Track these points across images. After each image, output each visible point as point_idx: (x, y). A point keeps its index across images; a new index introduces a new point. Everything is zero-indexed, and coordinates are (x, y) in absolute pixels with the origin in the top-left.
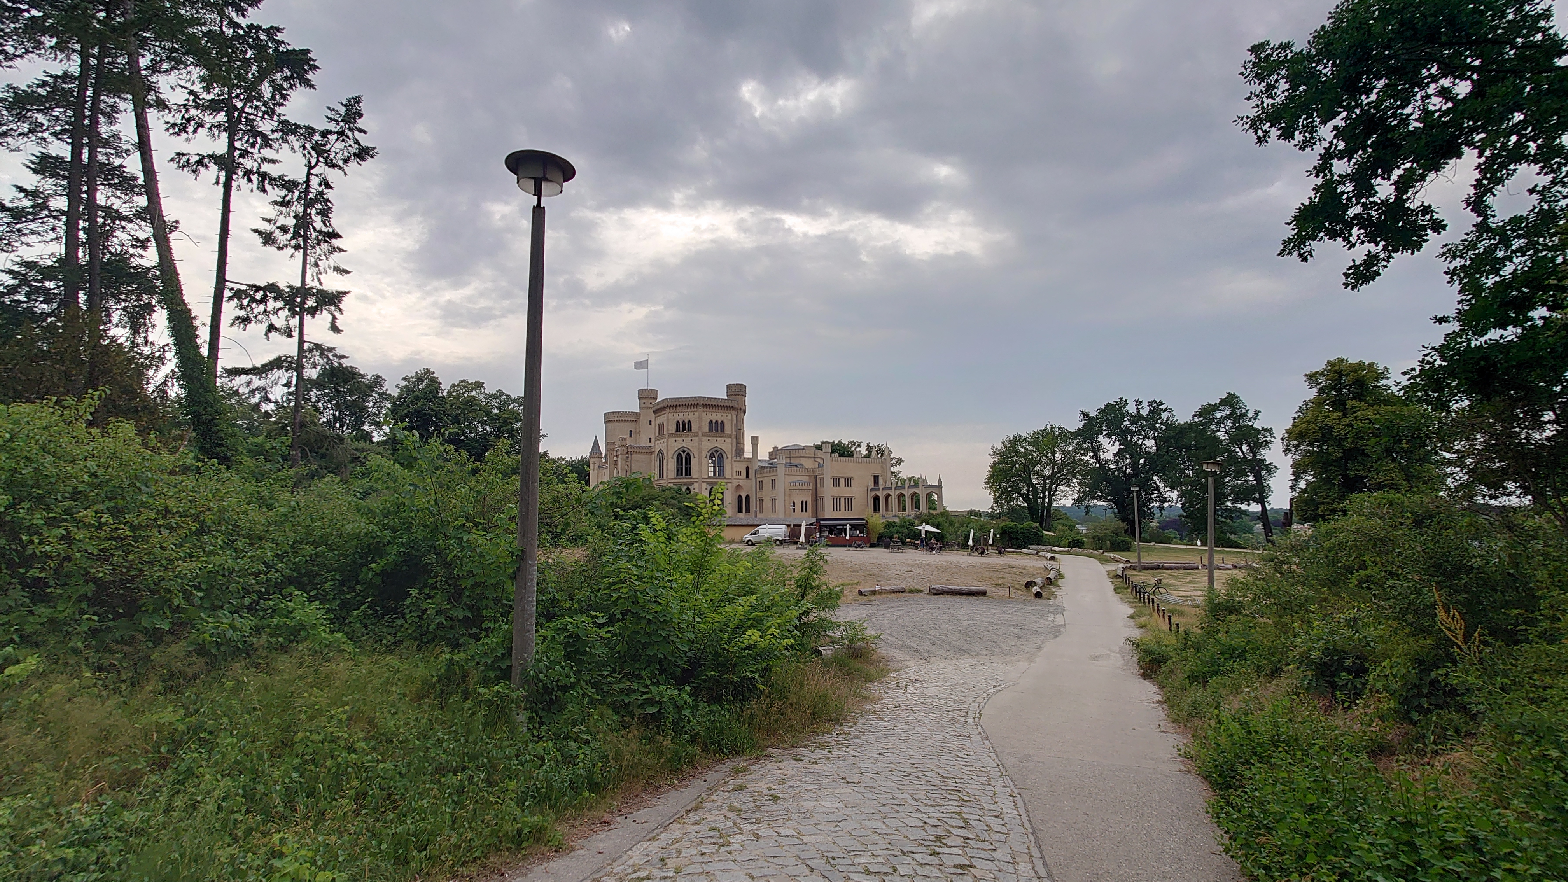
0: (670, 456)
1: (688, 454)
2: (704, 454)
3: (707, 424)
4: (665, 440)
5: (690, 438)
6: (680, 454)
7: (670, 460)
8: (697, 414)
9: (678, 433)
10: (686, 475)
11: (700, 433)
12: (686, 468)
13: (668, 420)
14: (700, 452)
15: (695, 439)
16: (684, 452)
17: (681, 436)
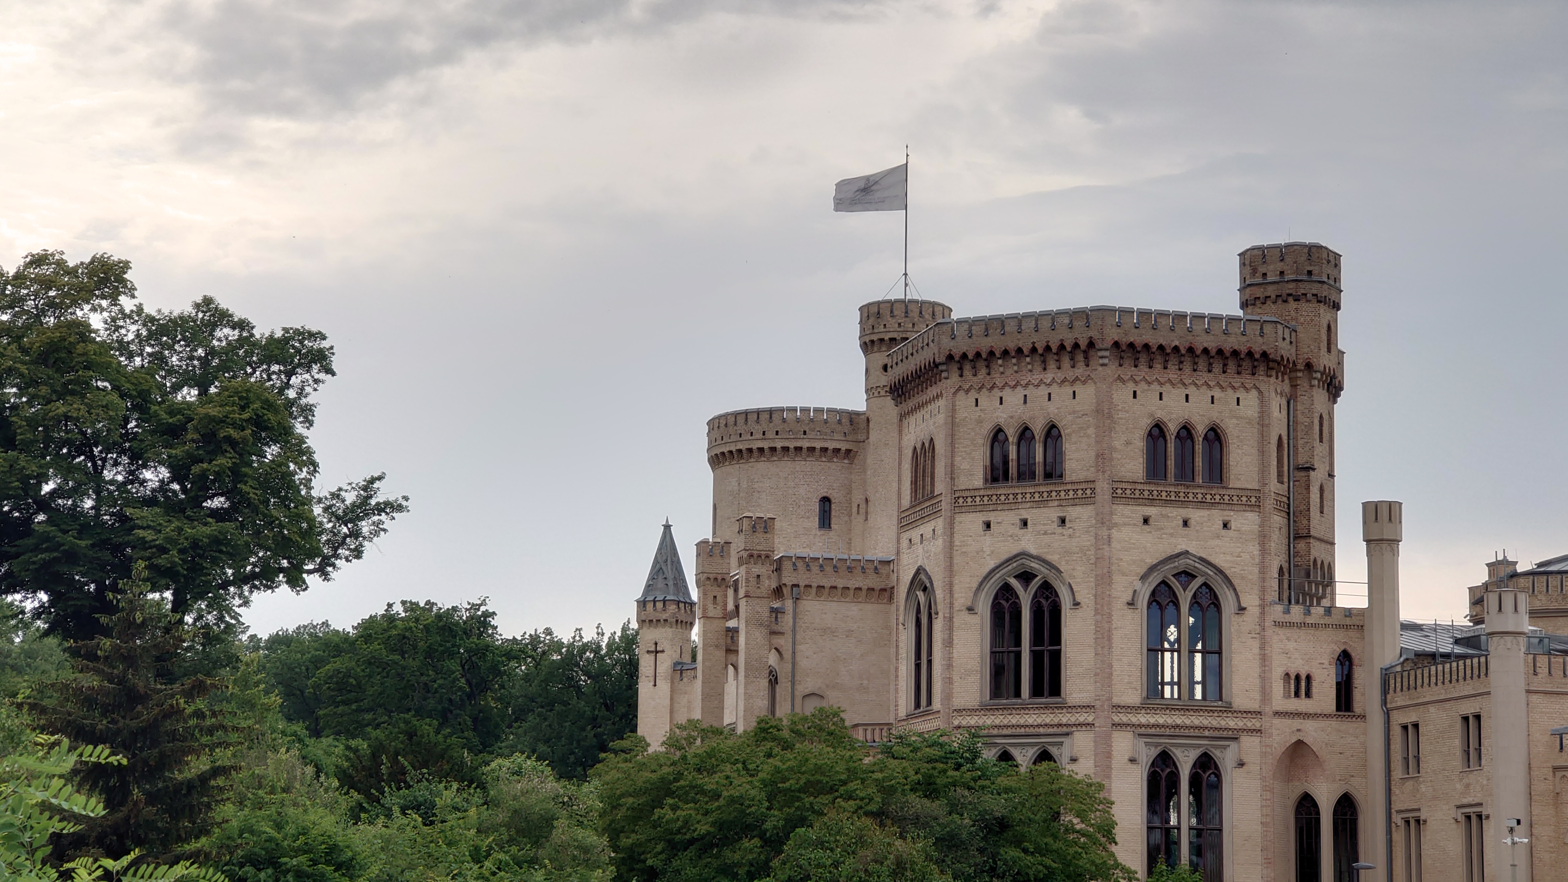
0: (962, 598)
1: (1047, 588)
2: (1122, 590)
3: (1139, 444)
4: (939, 524)
5: (1053, 513)
6: (1006, 590)
7: (962, 619)
8: (1087, 393)
9: (1002, 490)
10: (1037, 691)
11: (1103, 487)
12: (1037, 658)
13: (953, 424)
14: (1104, 580)
15: (1080, 515)
16: (1026, 577)
17: (1012, 503)
